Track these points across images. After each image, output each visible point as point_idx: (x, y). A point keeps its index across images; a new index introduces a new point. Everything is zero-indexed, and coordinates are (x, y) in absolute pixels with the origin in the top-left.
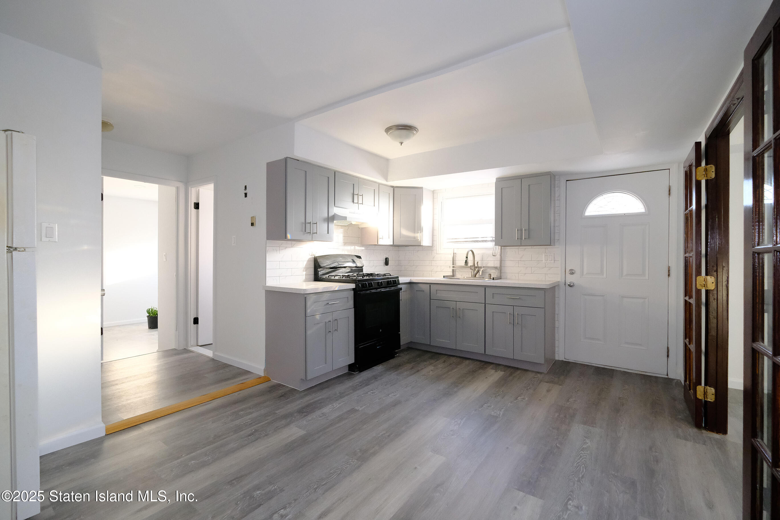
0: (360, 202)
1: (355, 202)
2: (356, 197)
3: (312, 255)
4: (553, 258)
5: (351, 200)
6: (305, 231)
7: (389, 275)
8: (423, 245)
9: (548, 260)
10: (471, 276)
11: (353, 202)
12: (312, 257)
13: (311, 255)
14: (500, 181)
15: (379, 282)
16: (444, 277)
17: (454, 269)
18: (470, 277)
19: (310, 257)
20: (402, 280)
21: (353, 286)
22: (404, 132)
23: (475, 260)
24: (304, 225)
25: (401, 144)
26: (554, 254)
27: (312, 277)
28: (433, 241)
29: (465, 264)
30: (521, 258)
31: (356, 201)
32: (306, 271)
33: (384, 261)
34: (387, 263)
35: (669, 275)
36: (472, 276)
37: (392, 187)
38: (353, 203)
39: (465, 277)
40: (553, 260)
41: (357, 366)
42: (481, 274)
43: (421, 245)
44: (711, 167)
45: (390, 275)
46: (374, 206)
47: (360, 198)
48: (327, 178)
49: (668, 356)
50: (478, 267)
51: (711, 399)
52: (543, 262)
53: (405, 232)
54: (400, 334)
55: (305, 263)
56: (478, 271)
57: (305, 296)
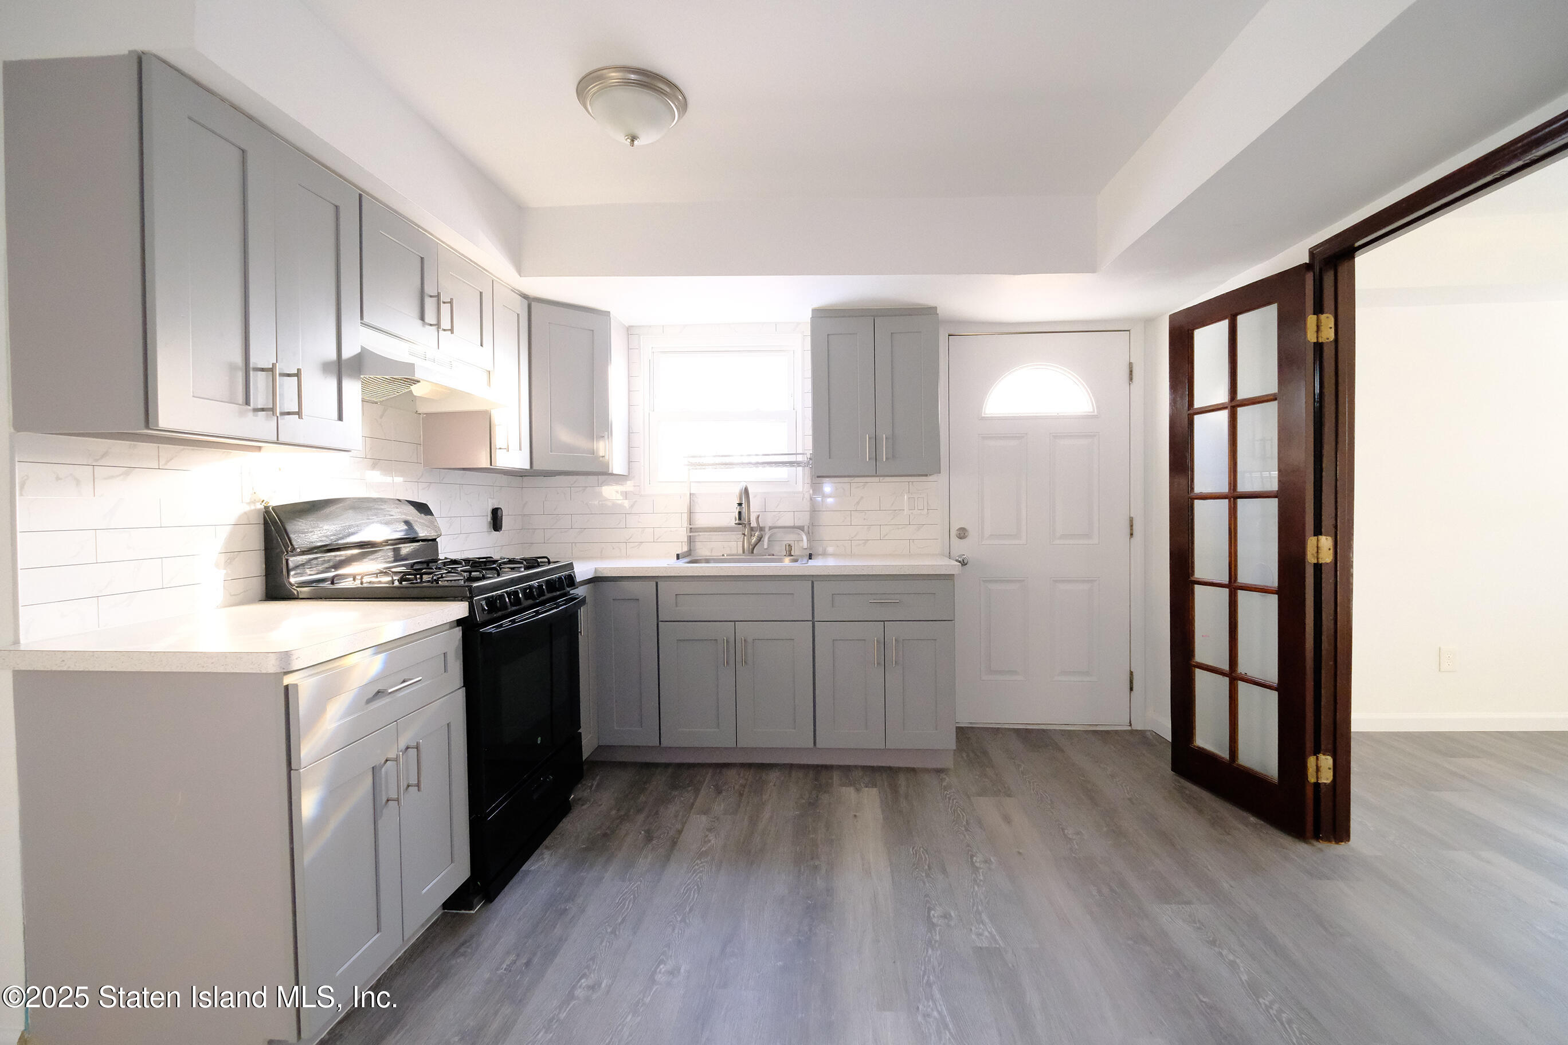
0: (445, 323)
1: (428, 320)
2: (430, 304)
3: (254, 502)
4: (926, 503)
5: (415, 312)
6: (247, 402)
7: (546, 560)
8: (614, 472)
9: (916, 508)
10: (741, 552)
11: (422, 318)
12: (253, 507)
13: (248, 501)
14: (822, 317)
15: (531, 587)
16: (678, 557)
17: (691, 534)
18: (740, 555)
19: (247, 508)
20: (582, 571)
21: (459, 610)
22: (647, 99)
23: (752, 510)
24: (240, 376)
25: (633, 141)
26: (927, 495)
27: (257, 584)
28: (630, 462)
29: (737, 522)
30: (858, 503)
31: (430, 317)
32: (229, 562)
33: (489, 519)
34: (496, 521)
35: (1132, 534)
36: (744, 552)
37: (525, 297)
38: (420, 322)
39: (725, 555)
40: (926, 508)
41: (479, 883)
42: (766, 547)
43: (610, 472)
44: (1328, 317)
45: (549, 562)
46: (481, 345)
47: (445, 309)
48: (332, 209)
49: (1131, 689)
50: (762, 529)
51: (1327, 779)
52: (905, 512)
53: (565, 436)
54: (581, 733)
55: (224, 533)
56: (760, 539)
57: (285, 683)
